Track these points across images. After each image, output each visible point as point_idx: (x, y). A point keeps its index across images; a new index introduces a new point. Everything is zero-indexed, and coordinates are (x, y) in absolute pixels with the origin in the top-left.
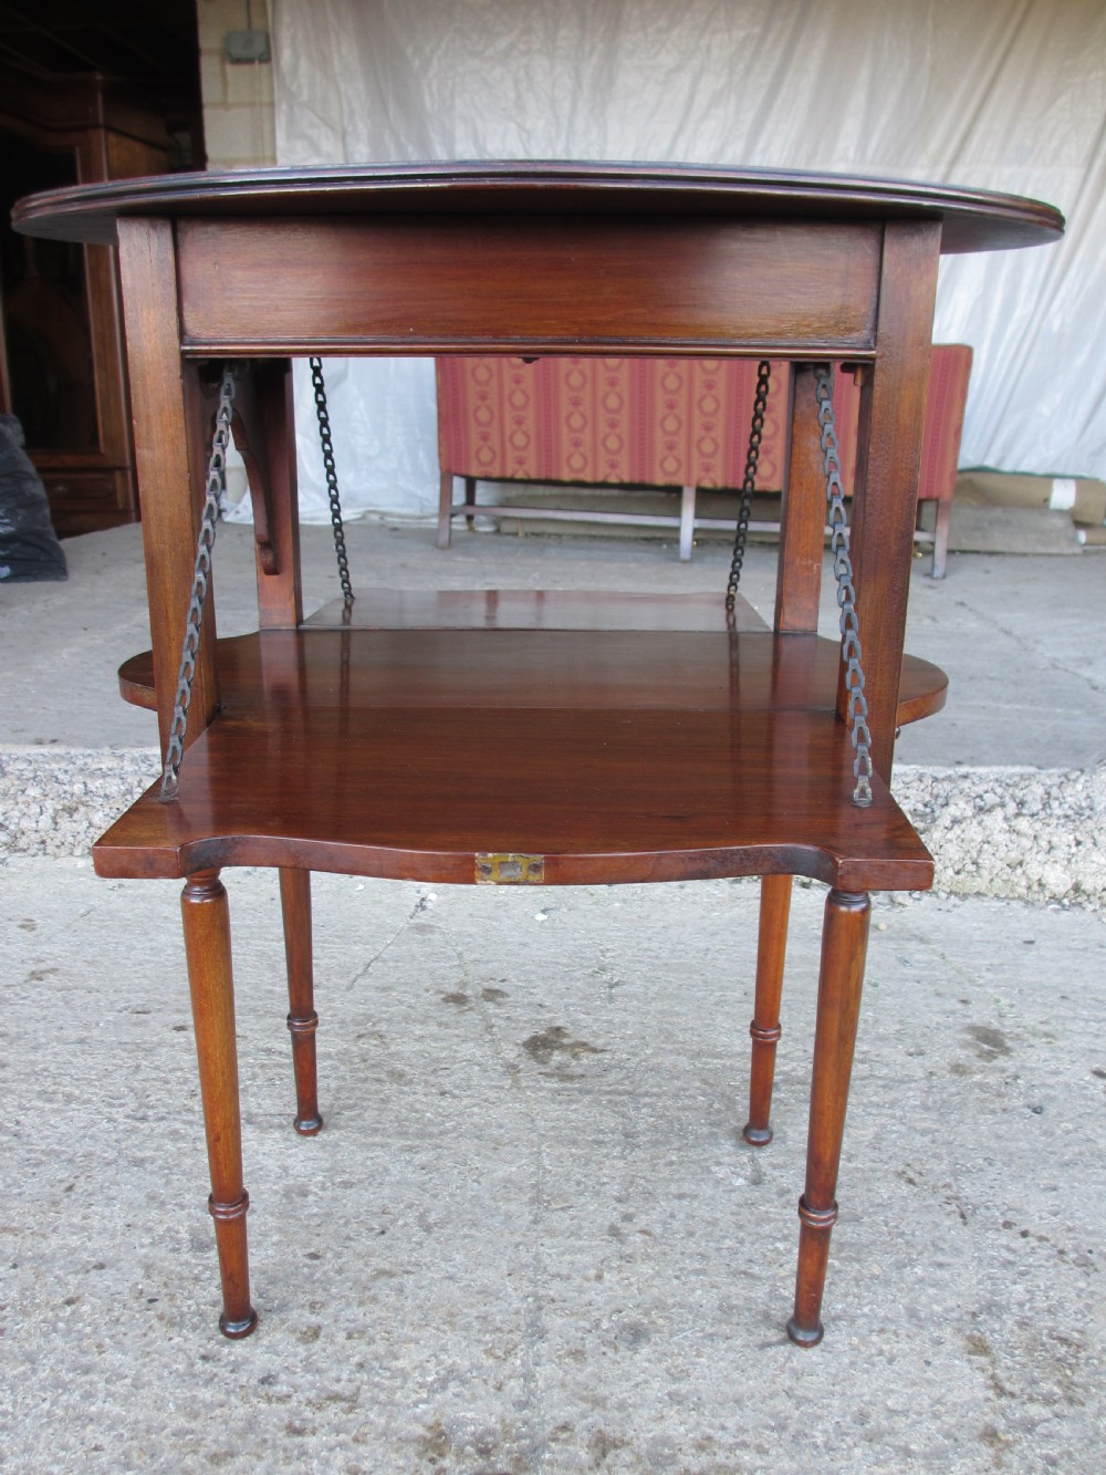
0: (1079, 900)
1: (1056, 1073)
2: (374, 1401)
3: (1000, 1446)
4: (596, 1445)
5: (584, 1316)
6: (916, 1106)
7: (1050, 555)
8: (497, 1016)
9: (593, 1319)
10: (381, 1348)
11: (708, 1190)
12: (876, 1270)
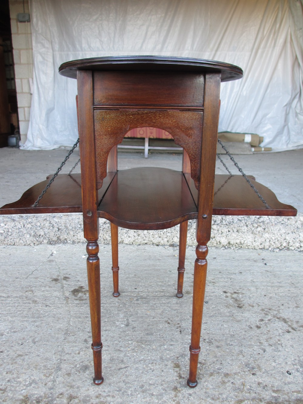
0: (230, 246)
1: (213, 292)
2: (10, 390)
3: (177, 391)
4: (69, 398)
5: (73, 364)
6: (174, 303)
7: (244, 154)
8: (66, 284)
9: (75, 365)
10: (15, 376)
11: (113, 328)
12: (154, 347)
